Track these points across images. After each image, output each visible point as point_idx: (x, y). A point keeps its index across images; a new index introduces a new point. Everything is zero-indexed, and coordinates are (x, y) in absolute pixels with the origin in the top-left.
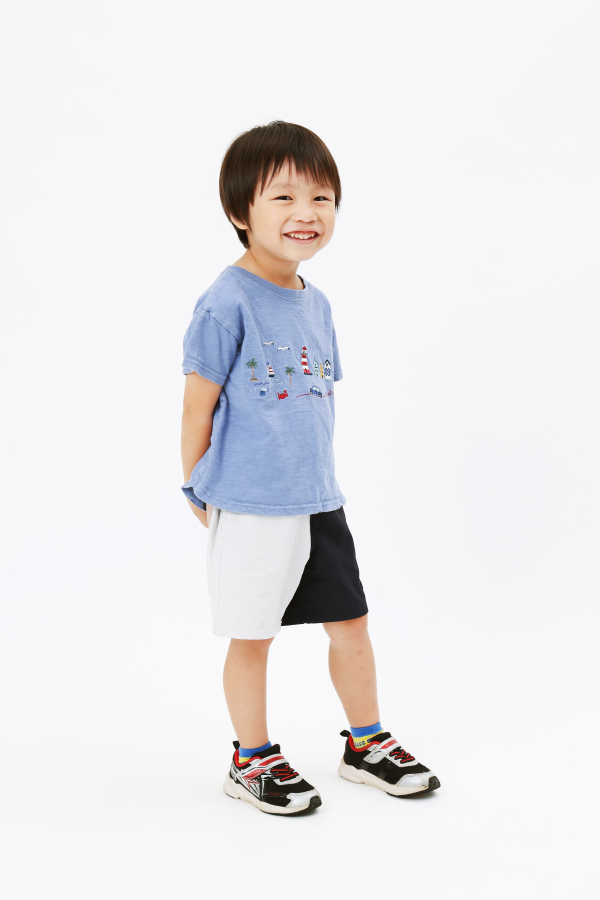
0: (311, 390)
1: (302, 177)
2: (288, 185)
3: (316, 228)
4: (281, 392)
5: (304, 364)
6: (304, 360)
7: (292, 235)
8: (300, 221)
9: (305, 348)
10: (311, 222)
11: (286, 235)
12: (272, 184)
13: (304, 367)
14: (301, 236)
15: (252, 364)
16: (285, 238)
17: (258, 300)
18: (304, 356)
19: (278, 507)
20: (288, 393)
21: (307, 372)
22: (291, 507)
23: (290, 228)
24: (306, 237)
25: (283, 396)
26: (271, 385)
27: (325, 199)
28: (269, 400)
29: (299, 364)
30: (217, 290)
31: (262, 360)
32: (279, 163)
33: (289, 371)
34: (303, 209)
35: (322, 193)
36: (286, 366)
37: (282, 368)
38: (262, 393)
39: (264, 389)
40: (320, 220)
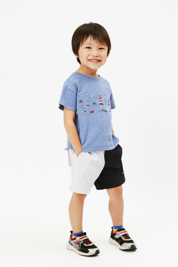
0: (102, 110)
1: (95, 41)
2: (90, 44)
3: (99, 58)
4: (91, 111)
5: (100, 101)
6: (100, 100)
7: (91, 60)
8: (93, 56)
9: (100, 96)
10: (97, 56)
11: (89, 60)
12: (85, 43)
13: (100, 102)
14: (93, 61)
15: (81, 102)
16: (89, 61)
17: (83, 81)
18: (100, 99)
19: (91, 149)
20: (94, 111)
21: (101, 104)
22: (95, 149)
23: (90, 58)
24: (95, 61)
25: (92, 112)
26: (88, 108)
27: (103, 49)
28: (87, 113)
29: (98, 101)
30: (68, 80)
31: (84, 101)
32: (87, 36)
33: (94, 103)
34: (94, 52)
35: (101, 47)
36: (93, 102)
37: (92, 103)
38: (85, 111)
39: (85, 110)
40: (100, 56)
